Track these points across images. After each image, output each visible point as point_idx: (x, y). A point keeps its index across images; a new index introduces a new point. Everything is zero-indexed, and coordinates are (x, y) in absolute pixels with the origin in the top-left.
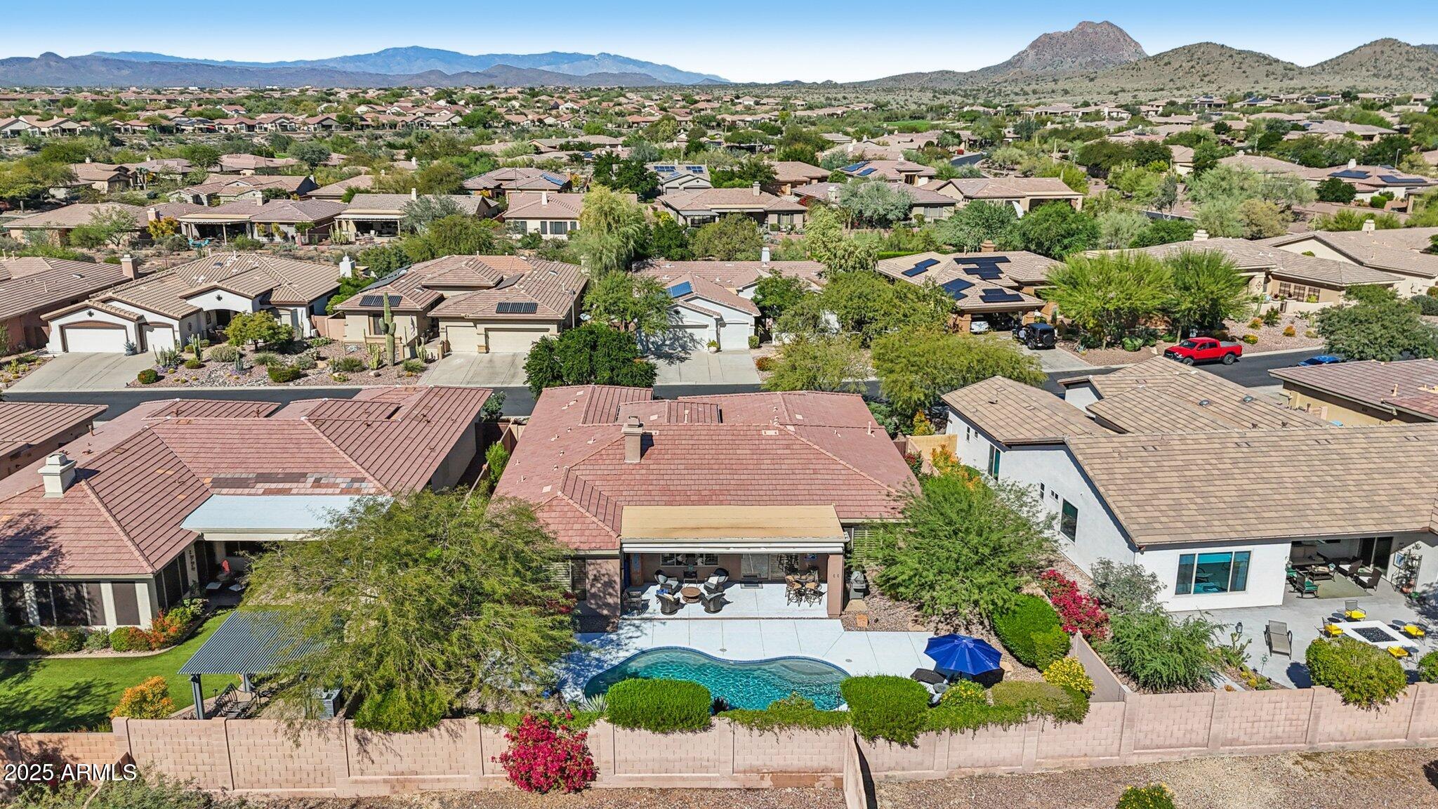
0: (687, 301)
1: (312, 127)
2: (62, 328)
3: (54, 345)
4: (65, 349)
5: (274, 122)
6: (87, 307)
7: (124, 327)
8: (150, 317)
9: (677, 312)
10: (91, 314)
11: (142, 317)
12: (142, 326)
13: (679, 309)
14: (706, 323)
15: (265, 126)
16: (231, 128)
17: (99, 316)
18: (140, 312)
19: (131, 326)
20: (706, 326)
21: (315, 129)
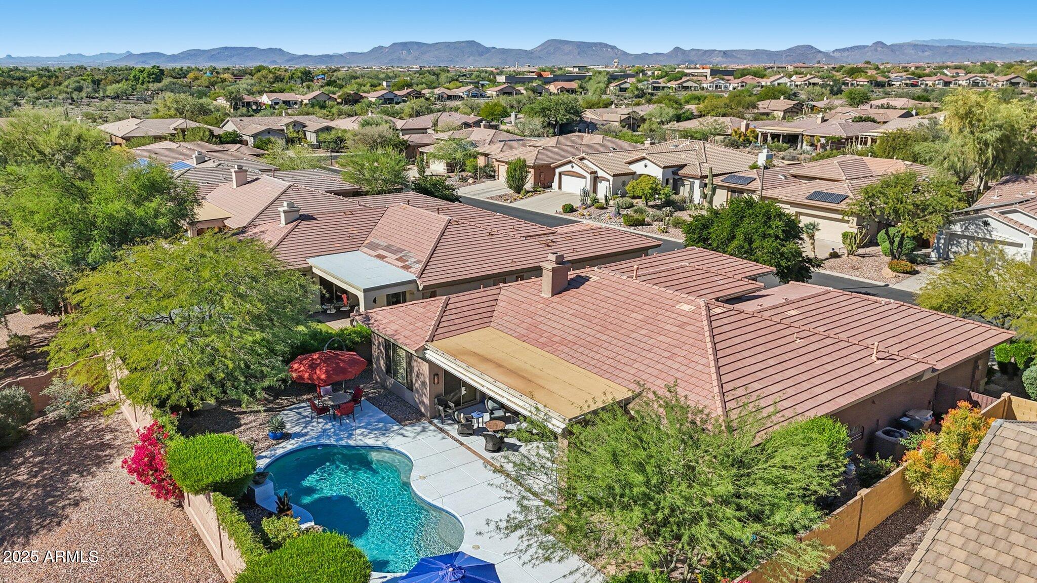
0: (1003, 213)
1: (1000, 84)
2: (560, 174)
3: (555, 185)
4: (560, 188)
5: (969, 79)
6: (570, 162)
7: (585, 177)
8: (601, 173)
9: (986, 224)
10: (572, 167)
11: (596, 172)
12: (596, 179)
13: (990, 220)
14: (1020, 242)
15: (960, 82)
16: (930, 83)
17: (576, 169)
18: (596, 169)
19: (588, 176)
20: (1021, 246)
21: (1003, 85)
